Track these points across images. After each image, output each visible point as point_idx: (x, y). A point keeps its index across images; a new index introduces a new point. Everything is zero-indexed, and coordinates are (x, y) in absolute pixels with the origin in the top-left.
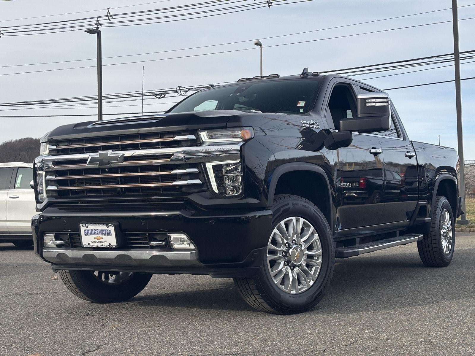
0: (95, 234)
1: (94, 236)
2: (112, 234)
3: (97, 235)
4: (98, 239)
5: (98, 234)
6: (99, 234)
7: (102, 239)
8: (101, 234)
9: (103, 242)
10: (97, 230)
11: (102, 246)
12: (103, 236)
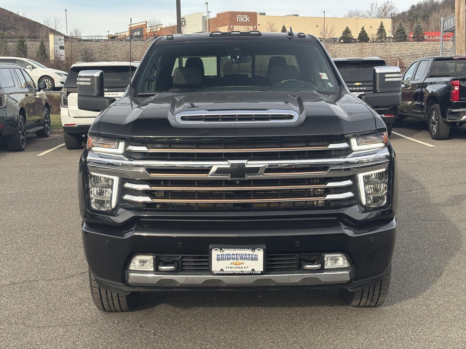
0: (233, 259)
1: (231, 261)
2: (258, 259)
3: (235, 261)
4: (236, 264)
5: (237, 259)
6: (239, 259)
7: (243, 264)
8: (242, 258)
9: (243, 267)
10: (237, 254)
11: (241, 272)
12: (245, 261)
